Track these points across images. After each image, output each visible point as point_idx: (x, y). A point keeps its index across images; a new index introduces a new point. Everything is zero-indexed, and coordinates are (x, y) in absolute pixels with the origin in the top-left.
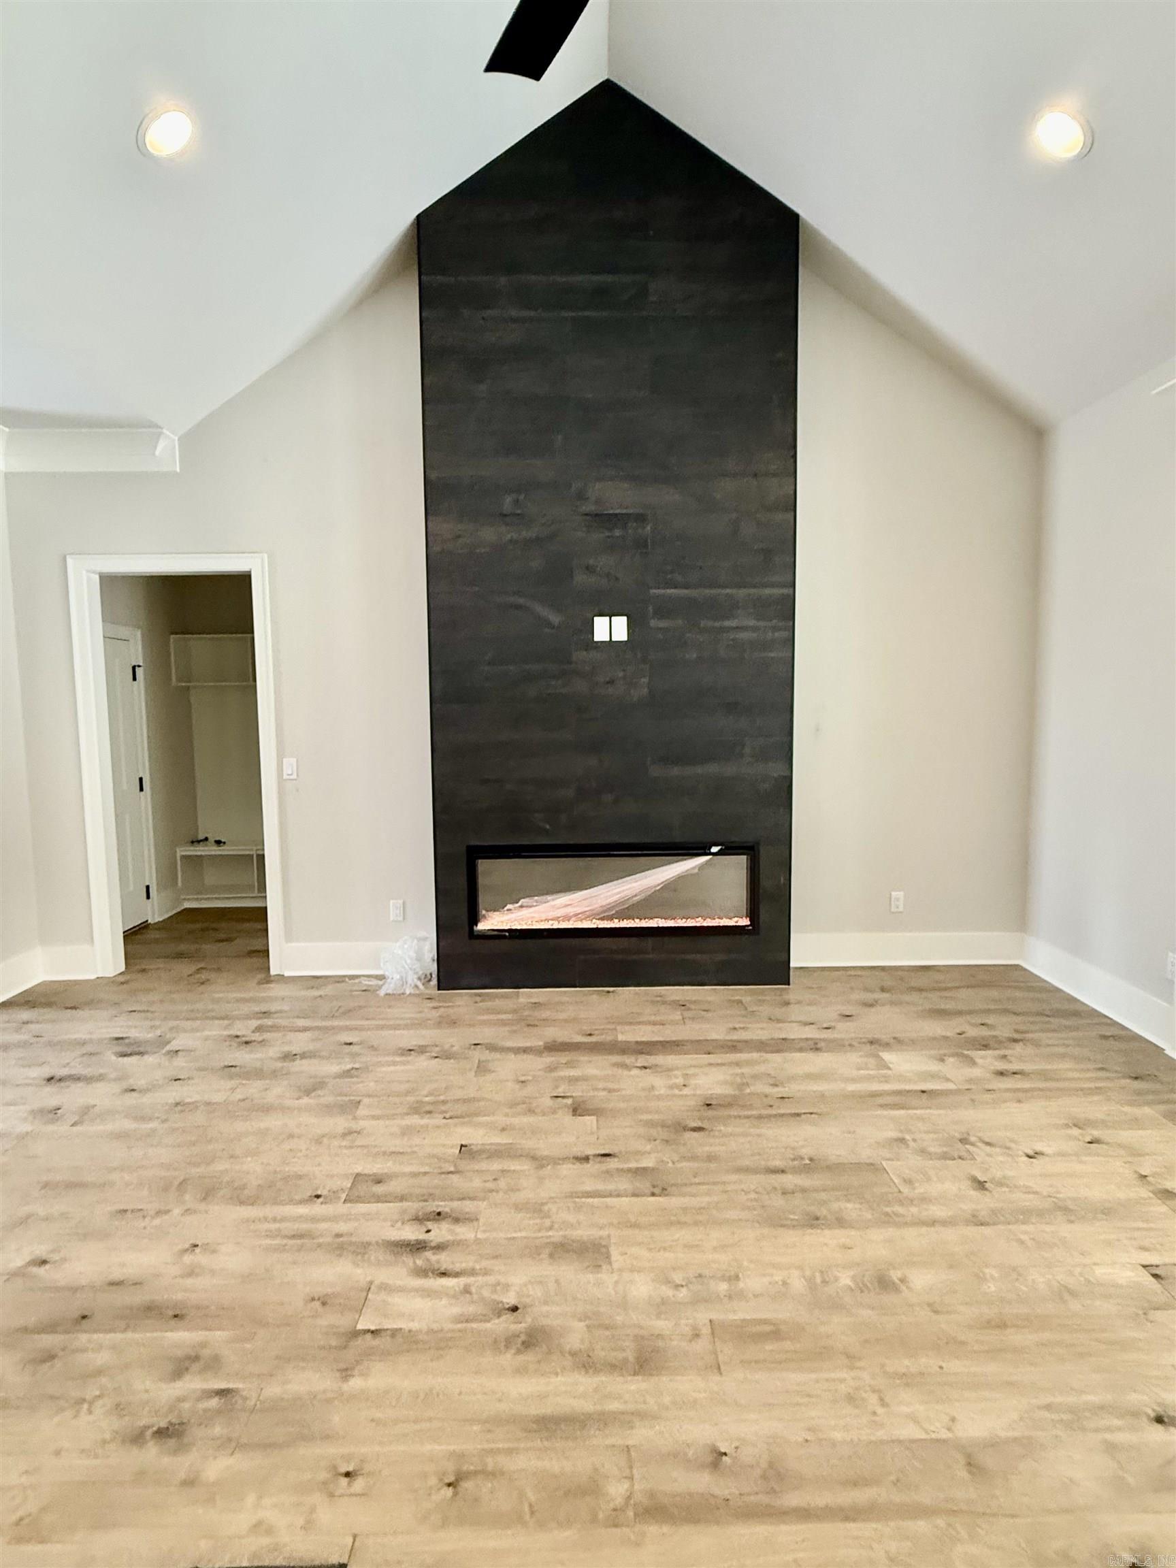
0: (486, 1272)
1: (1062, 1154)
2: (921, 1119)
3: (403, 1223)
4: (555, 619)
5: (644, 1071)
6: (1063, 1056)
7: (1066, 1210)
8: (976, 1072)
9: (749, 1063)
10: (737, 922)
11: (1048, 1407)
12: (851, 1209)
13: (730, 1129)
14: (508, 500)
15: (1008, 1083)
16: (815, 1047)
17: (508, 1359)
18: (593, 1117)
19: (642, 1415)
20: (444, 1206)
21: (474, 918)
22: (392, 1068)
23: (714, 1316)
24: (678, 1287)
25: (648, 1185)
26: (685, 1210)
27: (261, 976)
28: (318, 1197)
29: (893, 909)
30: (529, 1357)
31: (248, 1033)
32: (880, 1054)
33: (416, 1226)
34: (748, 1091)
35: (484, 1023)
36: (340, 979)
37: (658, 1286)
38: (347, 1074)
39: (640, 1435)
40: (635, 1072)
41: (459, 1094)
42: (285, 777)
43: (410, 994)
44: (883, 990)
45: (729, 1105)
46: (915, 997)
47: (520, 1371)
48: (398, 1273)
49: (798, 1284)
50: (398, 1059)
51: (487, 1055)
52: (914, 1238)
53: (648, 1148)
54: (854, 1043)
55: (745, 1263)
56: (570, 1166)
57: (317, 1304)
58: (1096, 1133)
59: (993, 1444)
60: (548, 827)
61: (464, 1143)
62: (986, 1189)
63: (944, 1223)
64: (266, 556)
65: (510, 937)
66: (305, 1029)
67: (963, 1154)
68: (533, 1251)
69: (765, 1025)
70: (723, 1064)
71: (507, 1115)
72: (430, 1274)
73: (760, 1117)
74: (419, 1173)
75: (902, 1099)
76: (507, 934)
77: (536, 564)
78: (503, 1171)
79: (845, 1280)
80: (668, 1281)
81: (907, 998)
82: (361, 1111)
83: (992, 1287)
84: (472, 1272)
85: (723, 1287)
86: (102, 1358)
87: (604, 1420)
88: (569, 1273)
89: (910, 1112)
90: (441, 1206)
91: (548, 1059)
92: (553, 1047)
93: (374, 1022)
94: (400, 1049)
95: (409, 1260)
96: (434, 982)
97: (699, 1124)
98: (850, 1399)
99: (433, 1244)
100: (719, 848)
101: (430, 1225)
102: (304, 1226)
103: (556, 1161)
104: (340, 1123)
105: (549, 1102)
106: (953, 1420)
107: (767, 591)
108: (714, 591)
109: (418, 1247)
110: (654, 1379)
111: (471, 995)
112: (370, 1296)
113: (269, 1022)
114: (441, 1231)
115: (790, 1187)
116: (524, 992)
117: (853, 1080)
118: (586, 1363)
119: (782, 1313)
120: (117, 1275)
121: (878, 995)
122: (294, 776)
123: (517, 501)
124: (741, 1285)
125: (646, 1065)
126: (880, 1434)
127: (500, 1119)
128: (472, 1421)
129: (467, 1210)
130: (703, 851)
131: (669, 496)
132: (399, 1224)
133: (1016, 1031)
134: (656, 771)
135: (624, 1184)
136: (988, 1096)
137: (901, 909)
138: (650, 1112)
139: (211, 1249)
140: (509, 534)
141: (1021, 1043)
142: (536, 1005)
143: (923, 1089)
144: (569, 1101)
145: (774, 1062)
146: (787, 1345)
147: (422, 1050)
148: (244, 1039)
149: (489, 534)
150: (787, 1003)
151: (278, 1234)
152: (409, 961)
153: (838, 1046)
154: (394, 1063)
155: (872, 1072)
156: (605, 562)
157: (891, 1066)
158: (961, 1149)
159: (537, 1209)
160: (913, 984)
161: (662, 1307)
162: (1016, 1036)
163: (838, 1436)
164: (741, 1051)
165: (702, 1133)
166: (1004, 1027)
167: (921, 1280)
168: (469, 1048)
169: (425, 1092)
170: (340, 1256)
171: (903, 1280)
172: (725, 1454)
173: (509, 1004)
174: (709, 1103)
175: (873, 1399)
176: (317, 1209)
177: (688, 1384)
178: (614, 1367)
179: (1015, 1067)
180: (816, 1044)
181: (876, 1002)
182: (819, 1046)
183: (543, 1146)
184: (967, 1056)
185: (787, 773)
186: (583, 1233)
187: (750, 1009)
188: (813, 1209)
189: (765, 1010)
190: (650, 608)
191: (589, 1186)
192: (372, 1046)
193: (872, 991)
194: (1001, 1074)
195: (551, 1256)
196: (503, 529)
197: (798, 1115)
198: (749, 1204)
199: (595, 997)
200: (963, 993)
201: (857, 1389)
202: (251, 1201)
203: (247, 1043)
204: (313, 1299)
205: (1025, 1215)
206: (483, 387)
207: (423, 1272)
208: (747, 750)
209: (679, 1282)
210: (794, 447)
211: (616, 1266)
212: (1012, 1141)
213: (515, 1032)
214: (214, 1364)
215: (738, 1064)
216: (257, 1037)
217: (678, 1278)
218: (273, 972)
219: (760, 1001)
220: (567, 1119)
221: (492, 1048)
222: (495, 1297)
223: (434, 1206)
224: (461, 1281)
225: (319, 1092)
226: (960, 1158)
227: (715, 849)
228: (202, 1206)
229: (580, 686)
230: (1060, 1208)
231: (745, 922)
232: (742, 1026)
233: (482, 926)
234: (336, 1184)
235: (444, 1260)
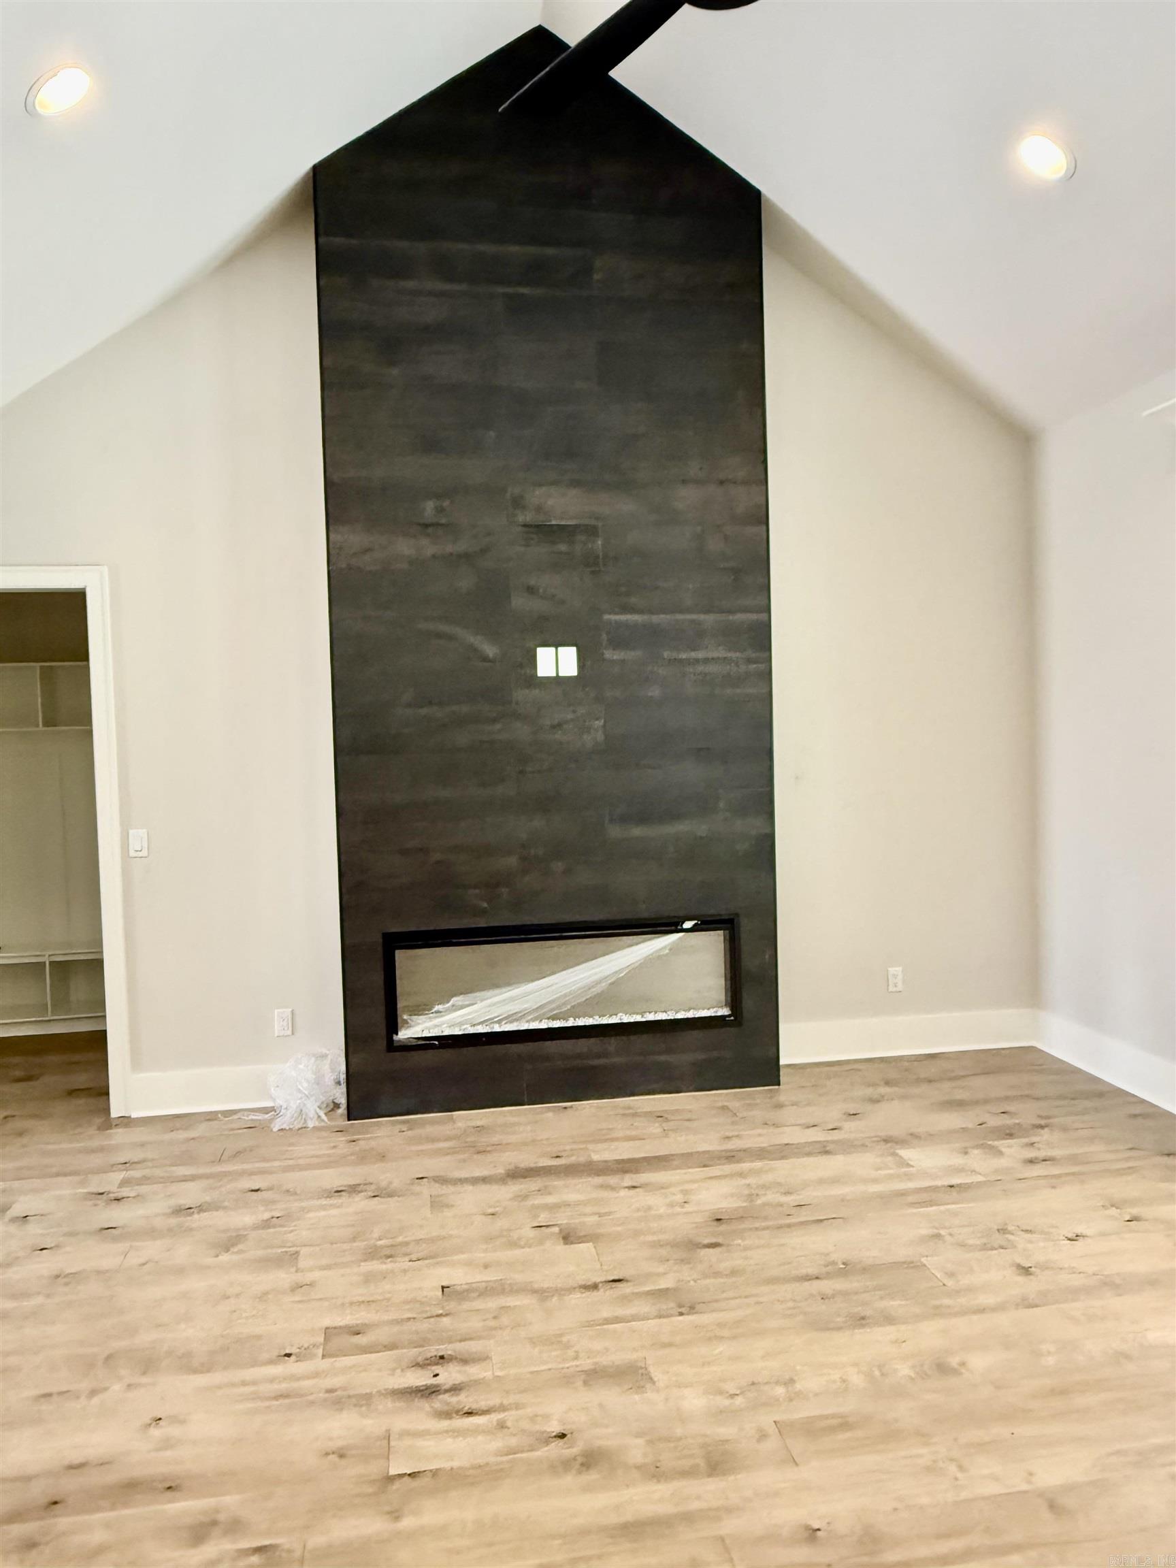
0: (518, 1406)
1: (1103, 1234)
2: (955, 1214)
3: (402, 1370)
4: (490, 650)
5: (633, 1192)
6: (1091, 1140)
7: (1113, 1285)
8: (1003, 1162)
9: (752, 1172)
10: (716, 1012)
11: (1118, 1453)
12: (895, 1305)
13: (747, 1242)
14: (429, 506)
15: (1038, 1170)
16: (824, 1150)
17: (569, 1480)
18: (588, 1244)
19: (729, 1510)
20: (446, 1349)
21: (393, 1025)
22: (323, 1213)
23: (777, 1418)
24: (733, 1396)
25: (672, 1305)
26: (721, 1325)
27: (98, 1121)
28: (289, 1355)
29: (891, 989)
30: (592, 1476)
31: (114, 1188)
32: (898, 1151)
33: (420, 1372)
34: (759, 1202)
35: (419, 1153)
36: (211, 1117)
37: (711, 1397)
38: (266, 1224)
39: (729, 1526)
40: (623, 1193)
41: (421, 1234)
42: (132, 854)
43: (314, 1127)
44: (888, 1083)
45: (741, 1218)
46: (923, 1089)
47: (587, 1489)
48: (419, 1417)
49: (857, 1379)
50: (324, 1202)
51: (437, 1189)
52: (963, 1326)
53: (661, 1269)
54: (867, 1143)
55: (798, 1368)
56: (579, 1295)
57: (333, 1458)
58: (1135, 1211)
59: (1069, 1488)
60: (485, 905)
61: (444, 1284)
62: (1031, 1274)
63: (994, 1309)
64: (105, 569)
65: (441, 1047)
66: (193, 1178)
67: (1004, 1243)
68: (566, 1380)
69: (759, 1131)
70: (725, 1177)
71: (486, 1251)
72: (454, 1415)
73: (780, 1227)
74: (402, 1320)
75: (929, 1196)
76: (437, 1043)
77: (465, 582)
78: (503, 1308)
79: (904, 1370)
80: (721, 1392)
81: (916, 1090)
82: (302, 1263)
83: (1051, 1361)
84: (502, 1408)
85: (780, 1391)
86: (98, 1537)
87: (688, 1518)
88: (612, 1398)
89: (942, 1208)
90: (442, 1350)
91: (515, 1187)
92: (517, 1174)
93: (277, 1164)
94: (326, 1190)
95: (426, 1405)
96: (342, 1110)
97: (713, 1240)
98: (930, 1469)
99: (447, 1387)
100: (693, 923)
101: (437, 1369)
102: (284, 1386)
103: (561, 1292)
104: (283, 1277)
105: (532, 1233)
106: (1031, 1474)
107: (739, 617)
108: (680, 617)
109: (430, 1392)
110: (732, 1478)
111: (393, 1123)
112: (392, 1443)
113: (136, 1174)
114: (449, 1375)
115: (829, 1292)
116: (459, 1115)
117: (875, 1181)
118: (655, 1473)
119: (848, 1406)
120: (76, 1457)
121: (884, 1090)
122: (144, 853)
123: (440, 510)
124: (798, 1386)
125: (635, 1184)
126: (964, 1495)
127: (480, 1256)
128: (553, 1537)
129: (474, 1350)
130: (673, 928)
131: (622, 506)
132: (399, 1371)
133: (1039, 1116)
134: (615, 832)
135: (644, 1307)
136: (1021, 1185)
137: (900, 987)
138: (654, 1233)
139: (176, 1420)
140: (429, 548)
141: (1046, 1130)
142: (479, 1129)
143: (951, 1184)
144: (556, 1229)
145: (782, 1169)
146: (859, 1433)
147: (354, 1189)
148: (112, 1196)
149: (405, 547)
150: (780, 1106)
151: (255, 1397)
152: (305, 1085)
153: (848, 1147)
154: (323, 1208)
155: (891, 1172)
156: (549, 582)
157: (911, 1163)
158: (998, 1239)
159: (555, 1341)
160: (922, 1076)
161: (720, 1415)
162: (1043, 1122)
163: (925, 1500)
164: (739, 1161)
165: (718, 1250)
166: (1026, 1113)
167: (978, 1362)
168: (412, 1184)
169: (376, 1235)
170: (341, 1410)
171: (963, 1364)
172: (819, 1530)
173: (447, 1129)
174: (719, 1218)
175: (953, 1468)
176: (291, 1366)
177: (766, 1478)
178: (689, 1473)
179: (1042, 1154)
180: (825, 1147)
181: (883, 1096)
182: (828, 1148)
183: (543, 1278)
184: (991, 1147)
185: (767, 831)
186: (617, 1357)
187: (740, 1115)
188: (858, 1310)
189: (758, 1114)
190: (604, 636)
191: (606, 1313)
192: (288, 1191)
193: (874, 1085)
194: (1031, 1161)
195: (585, 1383)
196: (425, 542)
197: (821, 1221)
198: (789, 1312)
199: (550, 1114)
200: (979, 1082)
201: (934, 1461)
202: (206, 1368)
203: (118, 1200)
204: (327, 1454)
205: (1074, 1293)
206: (395, 372)
207: (447, 1414)
208: (721, 805)
209: (732, 1392)
210: (764, 451)
211: (661, 1384)
212: (1053, 1227)
213: (464, 1161)
214: (235, 1527)
215: (741, 1175)
216: (125, 1192)
217: (731, 1388)
218: (115, 1112)
219: (749, 1105)
220: (561, 1248)
221: (442, 1180)
222: (537, 1428)
223: (434, 1350)
224: (495, 1417)
225: (241, 1247)
226: (1002, 1247)
227: (688, 925)
228: (144, 1380)
229: (522, 732)
230: (1105, 1284)
231: (725, 1011)
232: (736, 1133)
233: (404, 1035)
234: (306, 1341)
235: (465, 1400)
